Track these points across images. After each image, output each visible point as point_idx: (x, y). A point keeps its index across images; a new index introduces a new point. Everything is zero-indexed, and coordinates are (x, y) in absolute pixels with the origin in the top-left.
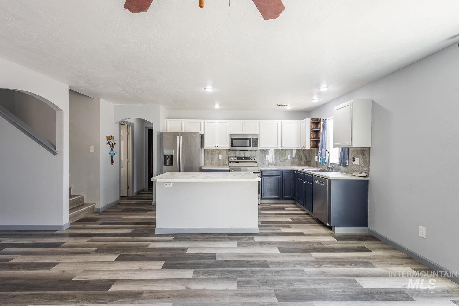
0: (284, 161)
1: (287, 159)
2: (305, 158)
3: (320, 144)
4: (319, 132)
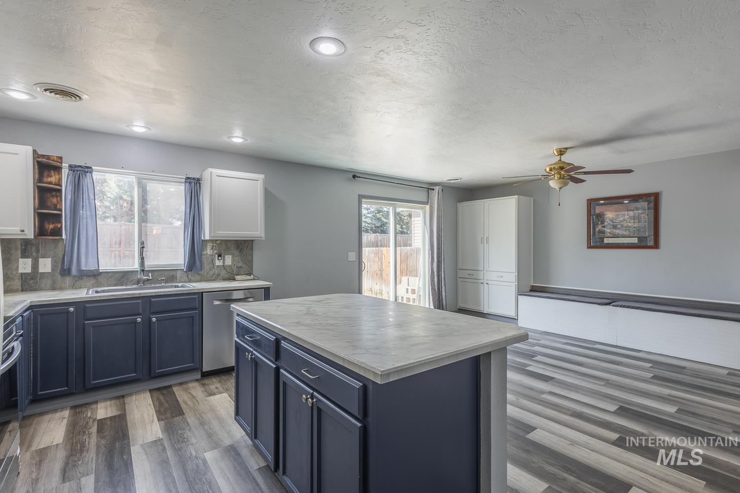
3: (61, 227)
4: (54, 193)
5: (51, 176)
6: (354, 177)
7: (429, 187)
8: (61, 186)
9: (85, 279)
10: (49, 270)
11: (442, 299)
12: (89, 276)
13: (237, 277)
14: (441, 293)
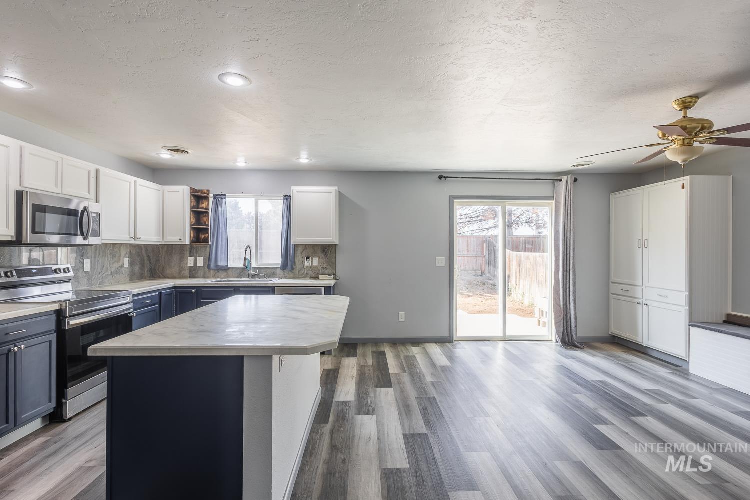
0: (118, 272)
1: (122, 266)
2: (149, 262)
3: (208, 237)
4: (205, 215)
5: (203, 204)
6: (440, 178)
7: (555, 178)
8: (209, 210)
9: (221, 272)
10: (202, 266)
11: (570, 318)
12: (223, 270)
13: (320, 277)
14: (568, 311)
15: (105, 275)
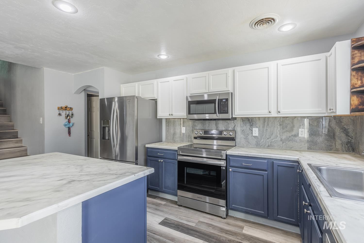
0: (290, 139)
1: (296, 136)
15: (274, 140)
